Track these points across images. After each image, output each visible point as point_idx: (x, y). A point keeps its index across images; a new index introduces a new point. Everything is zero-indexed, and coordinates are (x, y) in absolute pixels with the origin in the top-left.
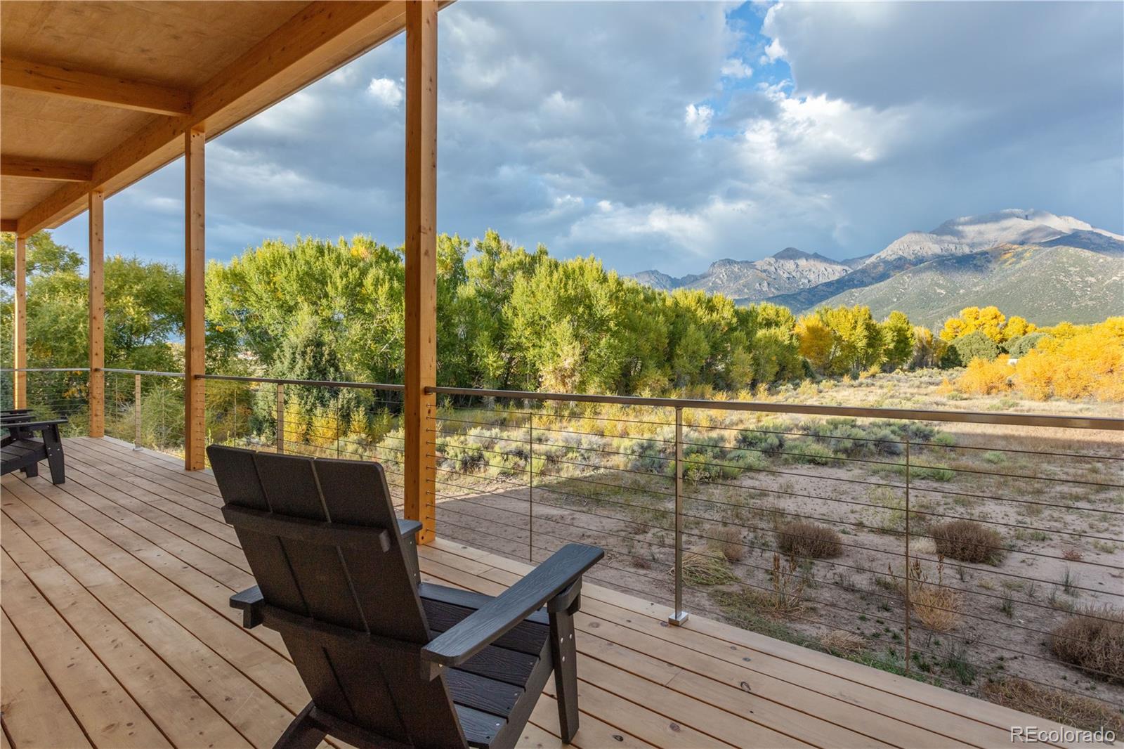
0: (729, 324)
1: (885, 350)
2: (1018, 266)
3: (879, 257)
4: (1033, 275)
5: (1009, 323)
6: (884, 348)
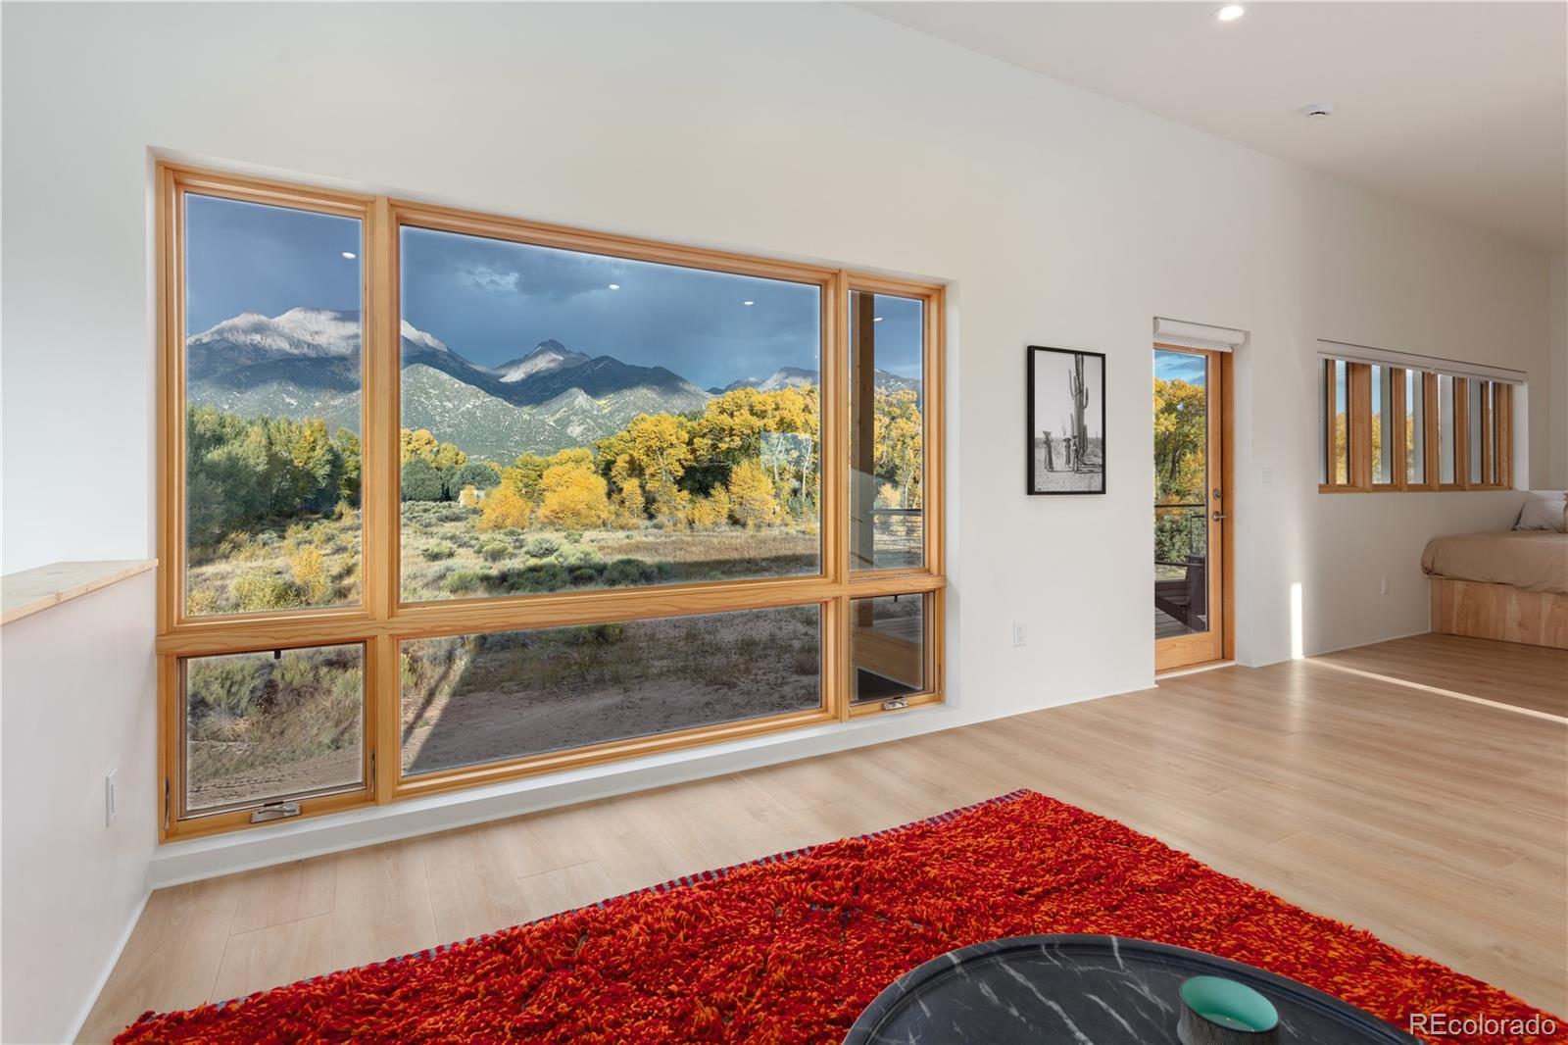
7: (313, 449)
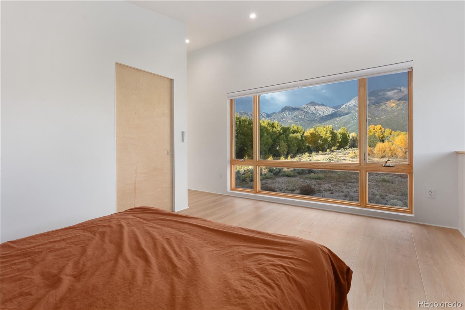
0: (279, 132)
1: (338, 141)
2: (398, 109)
3: (346, 105)
4: (403, 112)
5: (385, 131)
6: (338, 140)
7: (327, 133)
